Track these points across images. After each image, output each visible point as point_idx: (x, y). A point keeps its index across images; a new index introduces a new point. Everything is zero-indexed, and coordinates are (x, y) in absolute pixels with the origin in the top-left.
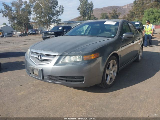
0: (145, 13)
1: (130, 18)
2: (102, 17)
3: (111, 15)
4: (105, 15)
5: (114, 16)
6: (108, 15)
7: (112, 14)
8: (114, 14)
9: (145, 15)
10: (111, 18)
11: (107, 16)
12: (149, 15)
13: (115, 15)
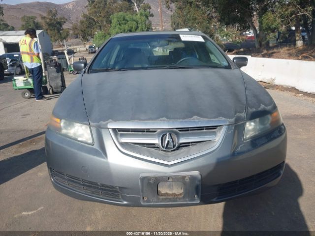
0: (112, 21)
1: (87, 30)
2: (26, 24)
3: (46, 22)
4: (31, 20)
5: (53, 23)
6: (39, 20)
7: (48, 20)
8: (51, 20)
9: (113, 25)
10: (47, 27)
11: (37, 23)
12: (120, 25)
13: (55, 22)
